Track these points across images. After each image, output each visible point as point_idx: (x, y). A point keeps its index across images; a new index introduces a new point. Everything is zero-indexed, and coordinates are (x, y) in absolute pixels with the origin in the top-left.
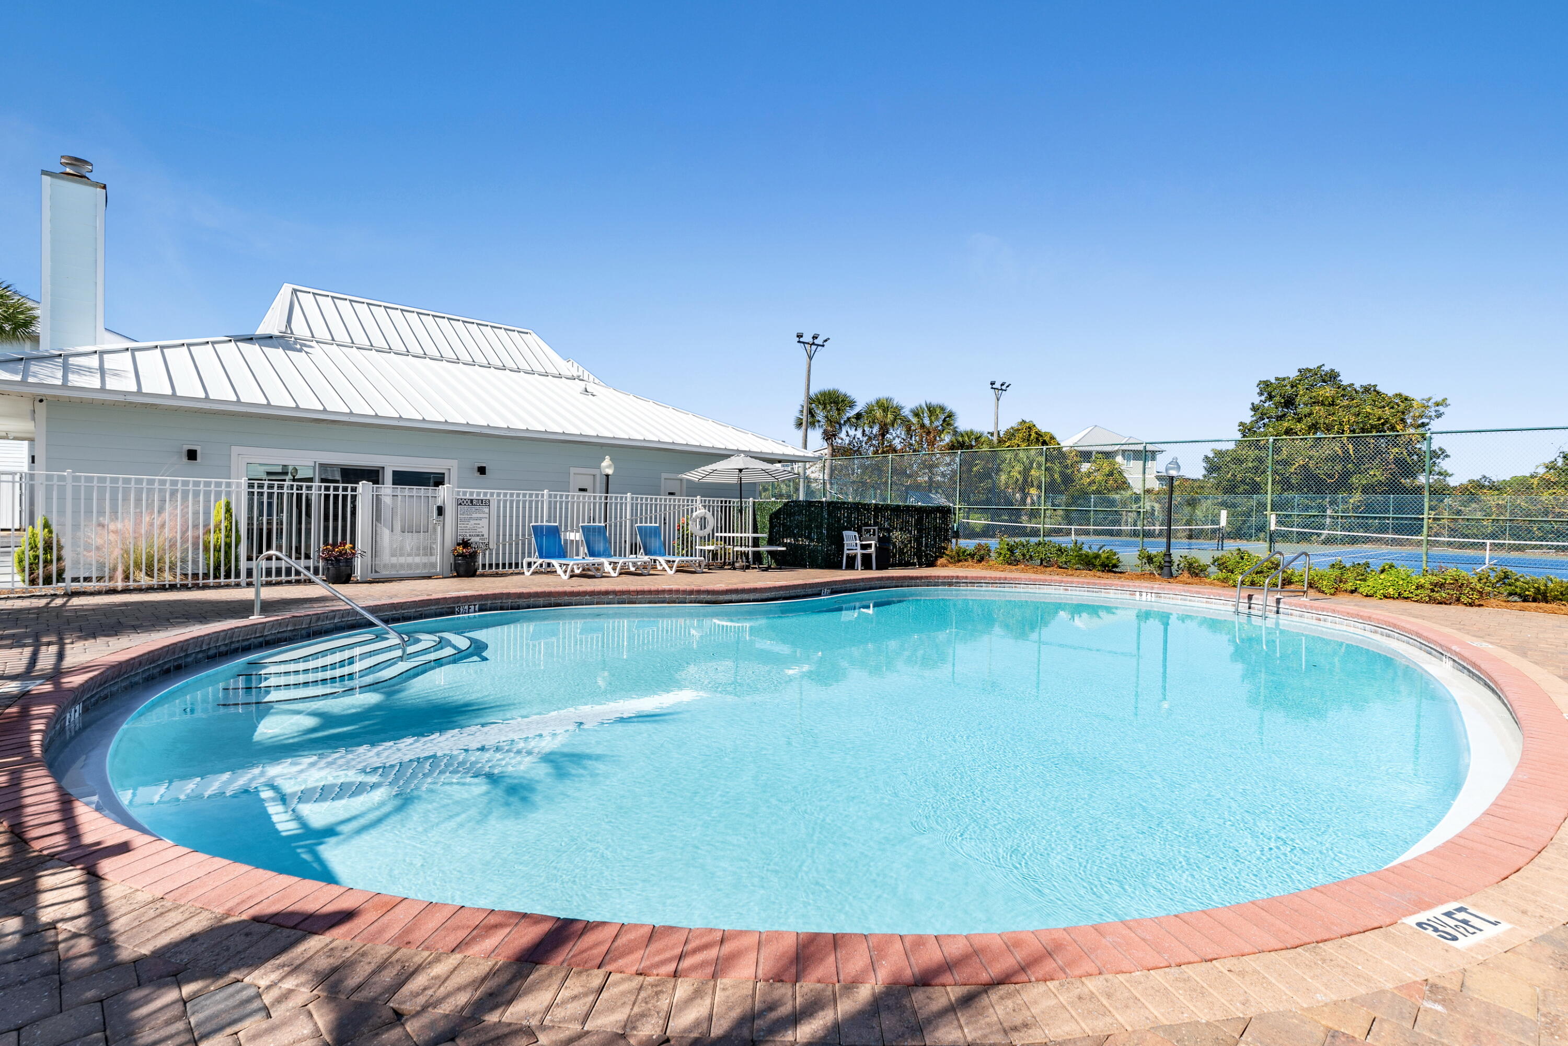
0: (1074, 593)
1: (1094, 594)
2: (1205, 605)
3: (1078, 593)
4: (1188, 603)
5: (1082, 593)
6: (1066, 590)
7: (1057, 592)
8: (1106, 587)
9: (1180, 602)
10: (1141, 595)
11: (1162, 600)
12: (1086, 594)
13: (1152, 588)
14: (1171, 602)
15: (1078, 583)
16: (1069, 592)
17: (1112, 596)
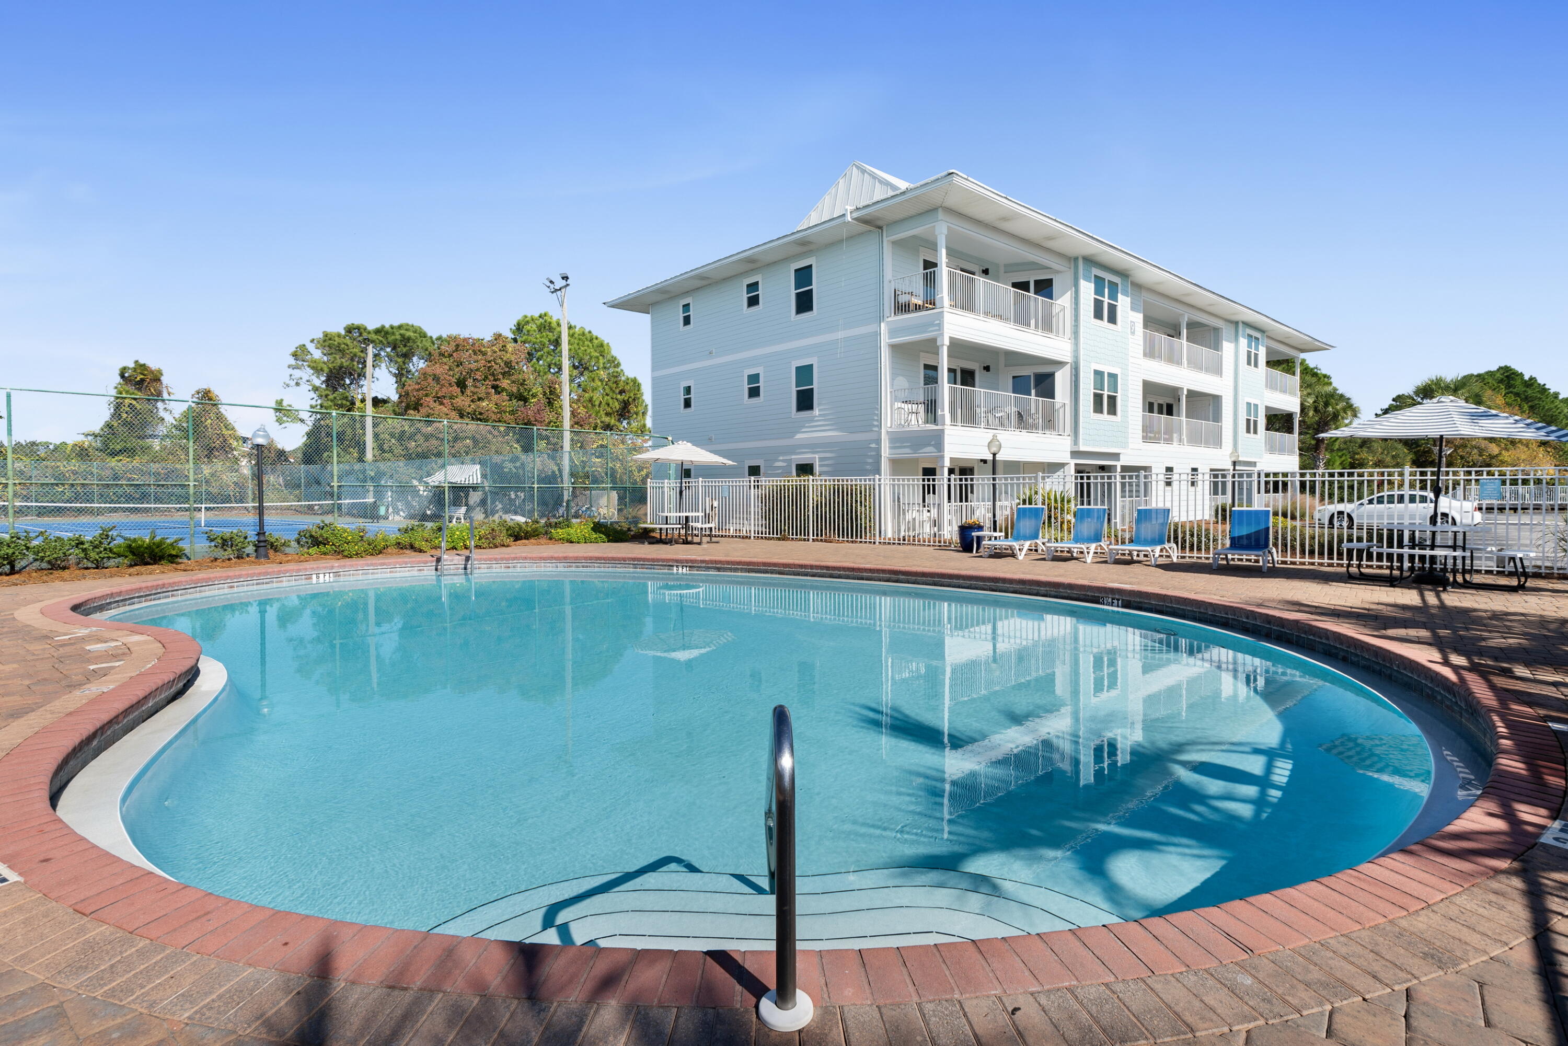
0: (241, 589)
1: (265, 586)
2: (389, 575)
3: (245, 588)
4: (370, 577)
5: (251, 588)
6: (232, 587)
7: (221, 592)
8: (278, 575)
9: (360, 577)
10: (318, 577)
11: (342, 579)
12: (255, 587)
13: (332, 567)
14: (351, 578)
15: (248, 575)
16: (235, 590)
17: (285, 584)
